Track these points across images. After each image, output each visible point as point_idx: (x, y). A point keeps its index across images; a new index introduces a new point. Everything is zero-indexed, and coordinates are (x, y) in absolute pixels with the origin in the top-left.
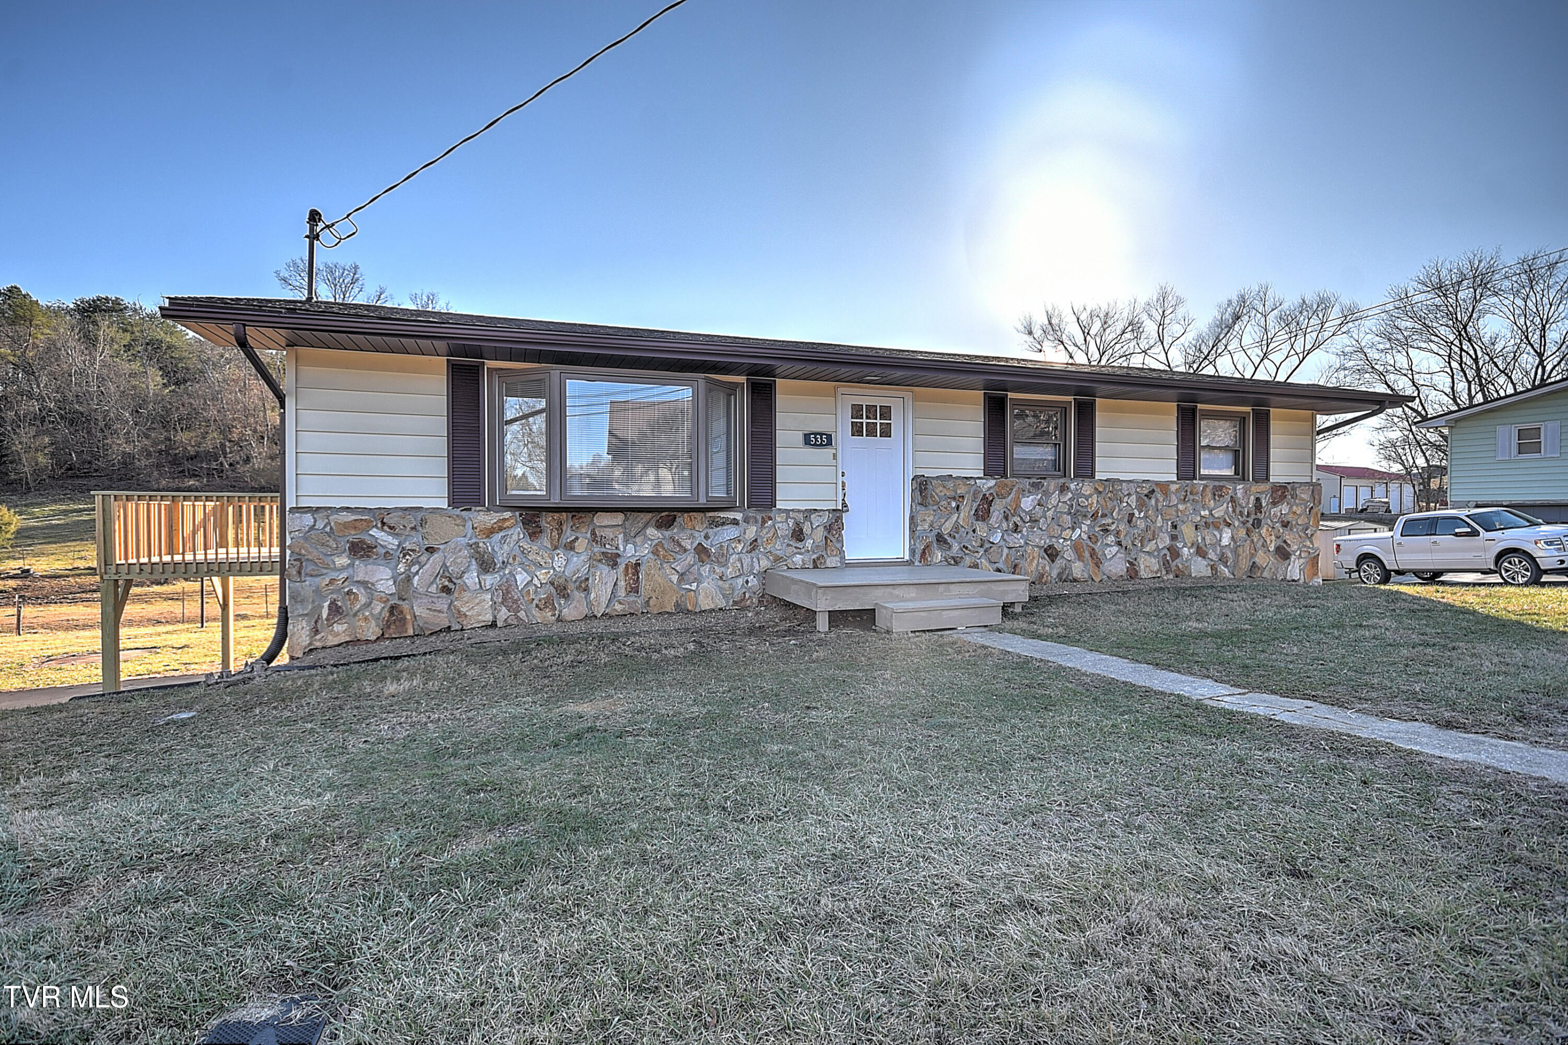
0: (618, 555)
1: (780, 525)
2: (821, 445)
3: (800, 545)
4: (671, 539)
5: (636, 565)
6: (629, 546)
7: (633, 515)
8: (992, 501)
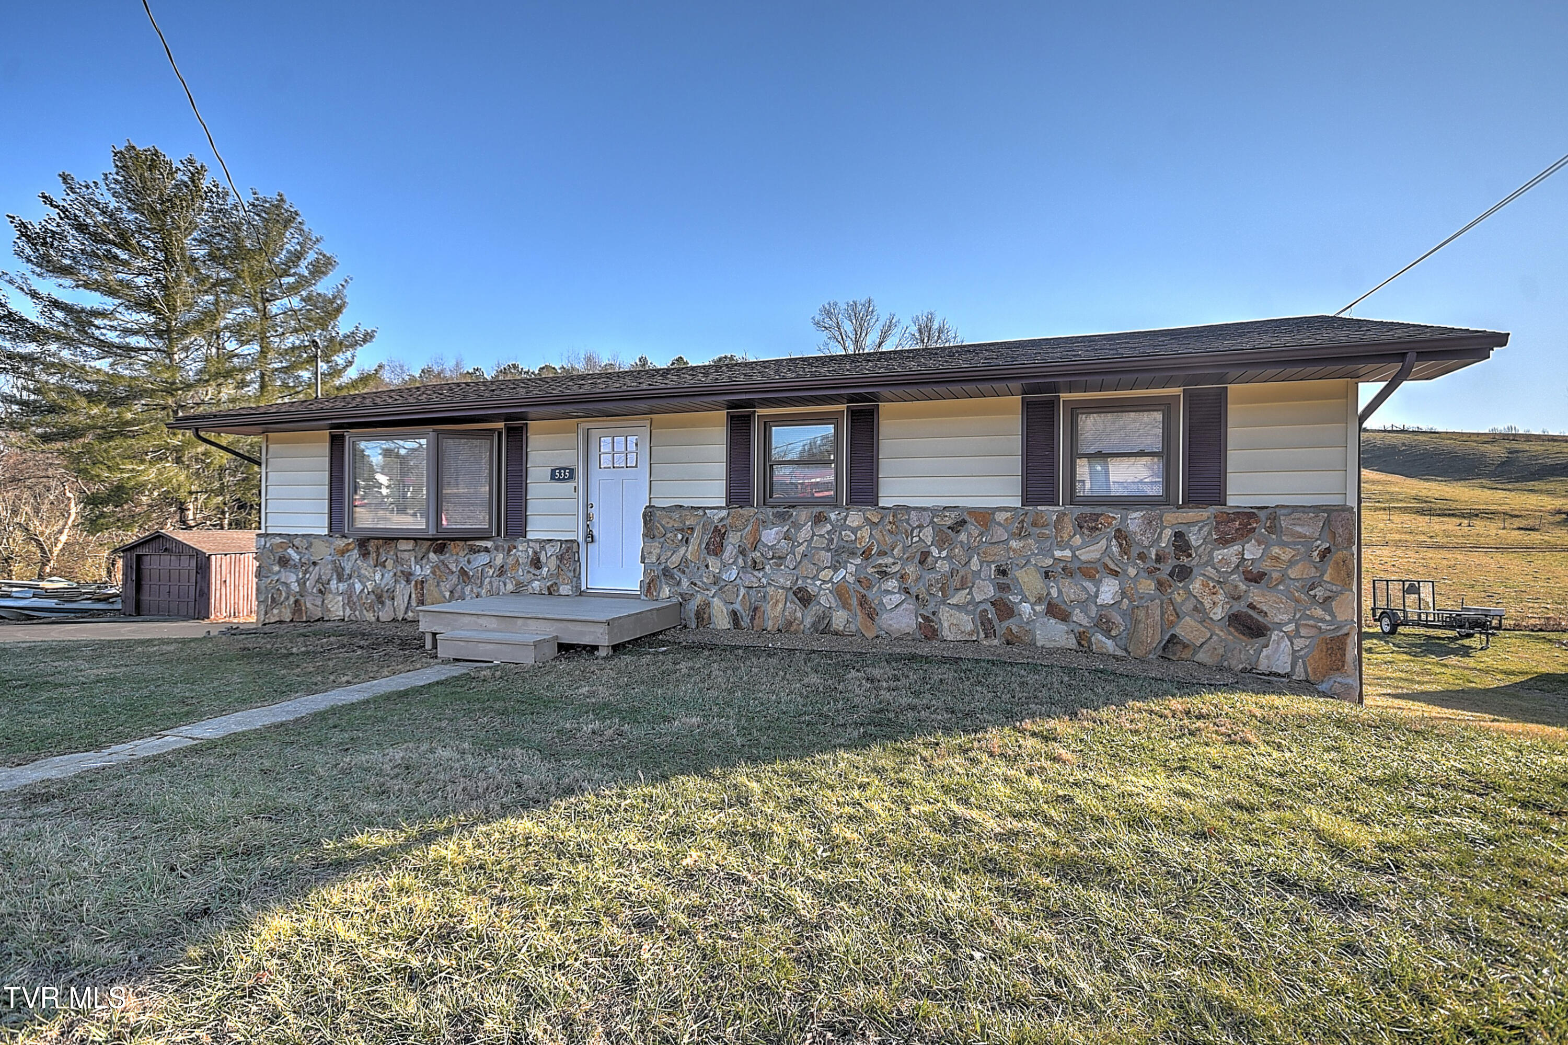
0: (410, 574)
1: (520, 553)
2: (565, 479)
3: (537, 572)
4: (443, 562)
5: (423, 582)
6: (418, 567)
7: (419, 541)
8: (725, 533)
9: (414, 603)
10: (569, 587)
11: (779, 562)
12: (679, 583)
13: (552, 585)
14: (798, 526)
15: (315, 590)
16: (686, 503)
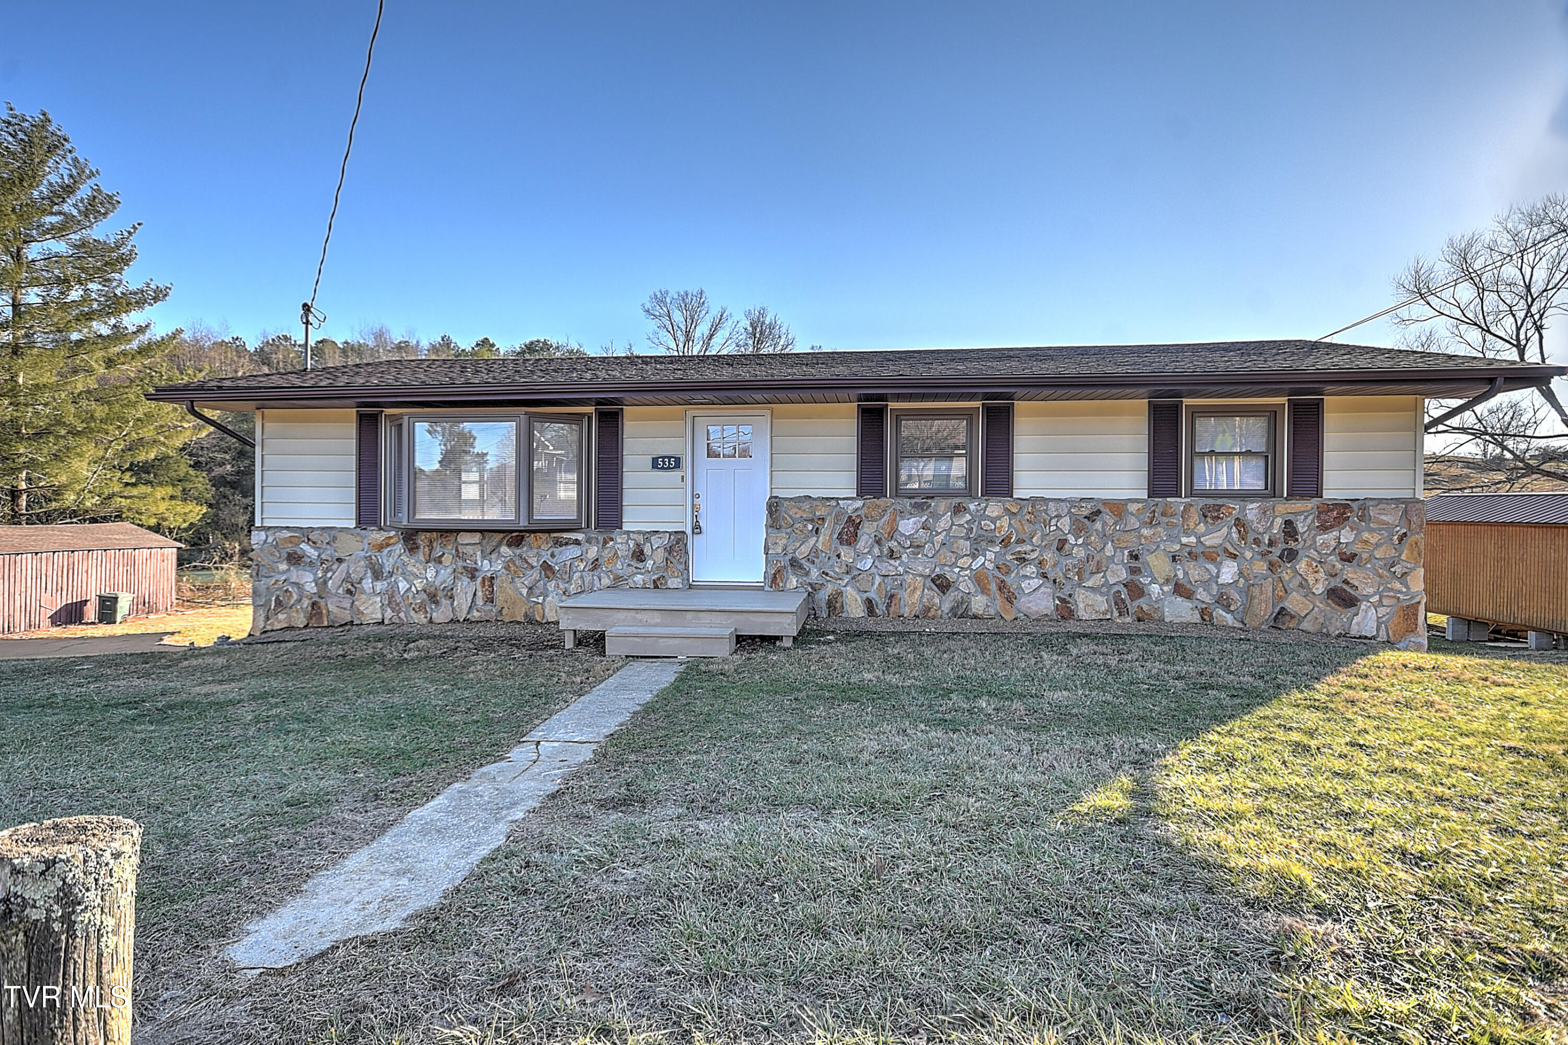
0: (476, 570)
1: (620, 546)
2: (669, 468)
3: (640, 565)
4: (520, 556)
5: (492, 578)
6: (486, 562)
7: (487, 535)
8: (859, 523)
9: (480, 602)
10: (679, 580)
11: (916, 550)
12: (807, 574)
13: (659, 579)
14: (936, 516)
15: (341, 591)
16: (814, 494)
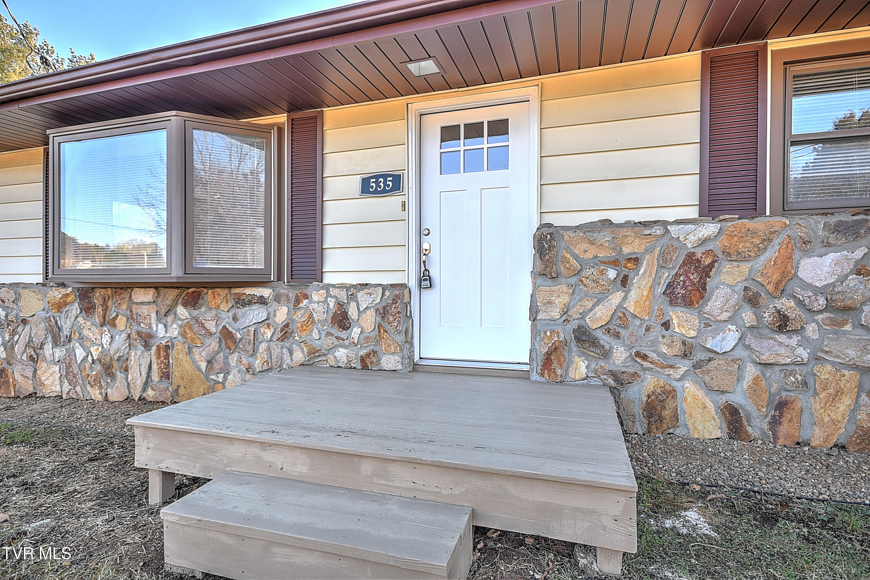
0: (150, 337)
1: (315, 306)
2: (384, 191)
3: (343, 334)
4: (196, 319)
5: (167, 347)
6: (161, 326)
7: (163, 291)
8: (711, 266)
9: (155, 377)
10: (397, 358)
11: (840, 317)
12: (606, 354)
13: (368, 355)
15: (25, 358)
16: (619, 218)
